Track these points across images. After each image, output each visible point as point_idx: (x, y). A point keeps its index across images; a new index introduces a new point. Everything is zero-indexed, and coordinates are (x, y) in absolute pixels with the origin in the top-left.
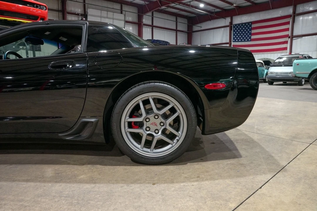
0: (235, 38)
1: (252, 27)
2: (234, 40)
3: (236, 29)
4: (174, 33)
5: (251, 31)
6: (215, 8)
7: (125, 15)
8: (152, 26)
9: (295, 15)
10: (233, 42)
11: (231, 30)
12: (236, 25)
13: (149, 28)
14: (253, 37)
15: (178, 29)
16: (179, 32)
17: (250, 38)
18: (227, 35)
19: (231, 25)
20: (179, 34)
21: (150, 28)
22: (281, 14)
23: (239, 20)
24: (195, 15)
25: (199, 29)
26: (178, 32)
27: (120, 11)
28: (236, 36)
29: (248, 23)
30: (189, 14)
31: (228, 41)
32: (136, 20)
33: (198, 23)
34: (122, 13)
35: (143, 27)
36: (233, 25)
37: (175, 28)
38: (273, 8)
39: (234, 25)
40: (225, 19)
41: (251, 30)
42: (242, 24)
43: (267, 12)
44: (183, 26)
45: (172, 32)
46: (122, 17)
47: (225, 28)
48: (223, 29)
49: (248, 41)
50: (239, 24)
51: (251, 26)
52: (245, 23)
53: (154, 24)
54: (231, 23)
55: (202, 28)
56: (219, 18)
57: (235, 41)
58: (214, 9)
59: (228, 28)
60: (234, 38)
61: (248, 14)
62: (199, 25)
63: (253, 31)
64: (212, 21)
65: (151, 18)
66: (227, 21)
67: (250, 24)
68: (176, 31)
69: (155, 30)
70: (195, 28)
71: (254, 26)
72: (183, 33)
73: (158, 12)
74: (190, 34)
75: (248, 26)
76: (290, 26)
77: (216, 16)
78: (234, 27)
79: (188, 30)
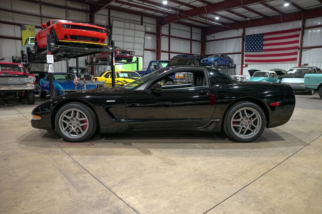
0: (247, 48)
1: (264, 38)
3: (248, 40)
4: (189, 43)
5: (263, 42)
7: (145, 27)
8: (169, 36)
9: (304, 29)
11: (243, 40)
12: (248, 36)
13: (166, 38)
14: (264, 48)
15: (193, 38)
17: (262, 48)
18: (240, 46)
19: (243, 36)
20: (193, 43)
22: (291, 27)
23: (251, 31)
24: (209, 26)
25: (213, 39)
26: (192, 41)
27: (140, 23)
28: (248, 47)
29: (260, 34)
30: (204, 25)
31: (241, 51)
32: (154, 31)
33: (212, 33)
34: (142, 24)
35: (161, 37)
37: (189, 38)
38: (284, 22)
40: (238, 30)
41: (262, 41)
42: (254, 35)
43: (278, 25)
44: (197, 36)
45: (187, 41)
46: (142, 28)
47: (238, 39)
48: (235, 39)
49: (260, 51)
50: (251, 36)
51: (262, 37)
52: (257, 35)
53: (171, 34)
54: (244, 34)
55: (216, 38)
56: (232, 29)
57: (247, 51)
59: (241, 39)
60: (246, 49)
61: (260, 26)
62: (213, 35)
63: (265, 42)
64: (225, 32)
65: (168, 29)
66: (240, 32)
67: (262, 35)
68: (191, 40)
69: (172, 40)
70: (209, 38)
71: (265, 37)
72: (197, 42)
73: (175, 23)
74: (203, 43)
75: (260, 37)
76: (299, 39)
77: (229, 27)
78: (246, 38)
79: (202, 40)
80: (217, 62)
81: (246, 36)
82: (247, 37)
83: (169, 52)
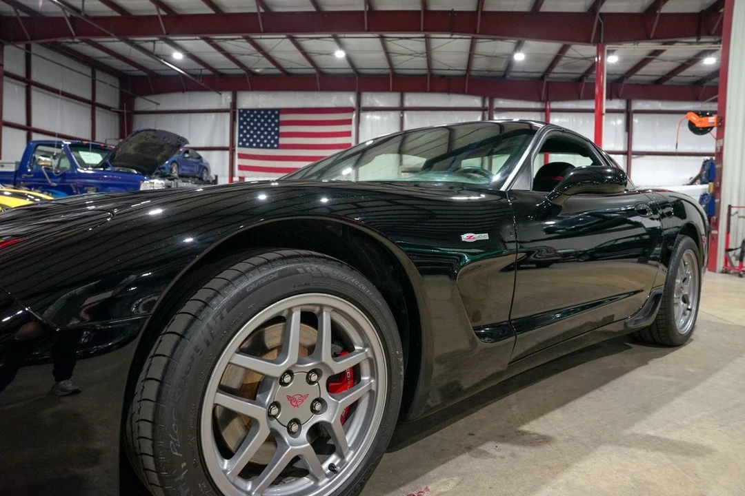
0: (243, 138)
1: (281, 119)
2: (241, 144)
3: (245, 119)
4: (87, 110)
5: (278, 128)
6: (202, 67)
8: (29, 83)
9: (360, 109)
10: (239, 146)
11: (233, 119)
12: (245, 110)
13: (19, 85)
14: (283, 141)
15: (98, 100)
16: (100, 109)
17: (277, 141)
18: (224, 131)
19: (233, 109)
20: (98, 112)
21: (21, 86)
22: (335, 103)
23: (251, 100)
24: (144, 74)
25: (154, 108)
26: (96, 108)
28: (245, 136)
29: (273, 110)
30: (131, 68)
31: (227, 144)
33: (150, 93)
36: (237, 111)
37: (88, 96)
38: (322, 89)
39: (241, 111)
40: (220, 94)
41: (278, 125)
42: (259, 110)
43: (310, 94)
44: (108, 94)
45: (83, 105)
47: (219, 115)
48: (213, 115)
49: (272, 147)
50: (252, 110)
51: (277, 116)
52: (266, 110)
53: (34, 78)
54: (234, 104)
55: (162, 107)
56: (209, 90)
57: (244, 146)
58: (201, 70)
59: (227, 117)
60: (240, 139)
61: (271, 92)
62: (153, 98)
63: (283, 129)
64: (189, 94)
66: (225, 99)
67: (277, 112)
68: (93, 104)
69: (36, 95)
70: (141, 104)
71: (283, 117)
72: (108, 111)
73: (44, 45)
74: (126, 116)
75: (272, 116)
76: (352, 128)
77: (203, 84)
78: (241, 115)
79: (121, 106)
80: (176, 166)
81: (239, 110)
82: (243, 113)
83: (29, 129)
